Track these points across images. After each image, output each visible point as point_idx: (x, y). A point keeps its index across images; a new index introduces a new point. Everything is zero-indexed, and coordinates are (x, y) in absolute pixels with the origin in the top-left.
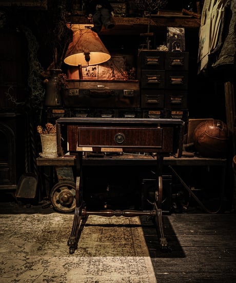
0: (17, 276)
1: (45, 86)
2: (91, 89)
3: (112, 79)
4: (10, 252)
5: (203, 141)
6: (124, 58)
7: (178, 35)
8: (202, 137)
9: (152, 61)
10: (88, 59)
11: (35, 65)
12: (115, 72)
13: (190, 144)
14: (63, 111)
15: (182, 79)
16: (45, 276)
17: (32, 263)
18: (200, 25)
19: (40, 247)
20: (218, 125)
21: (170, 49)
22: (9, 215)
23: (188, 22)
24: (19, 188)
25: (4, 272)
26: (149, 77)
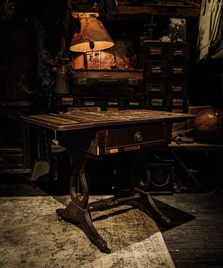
0: (53, 255)
1: (54, 75)
2: (99, 79)
3: (114, 64)
4: (39, 234)
5: (203, 129)
6: (125, 44)
7: (180, 26)
8: (202, 125)
9: (155, 51)
10: (92, 46)
11: (44, 54)
12: (117, 58)
13: (190, 130)
14: (73, 99)
15: (183, 68)
16: (77, 255)
17: (62, 243)
18: (200, 15)
19: (64, 228)
20: (217, 114)
21: (172, 40)
22: (26, 198)
23: (189, 11)
24: (32, 172)
25: (41, 253)
26: (153, 67)
